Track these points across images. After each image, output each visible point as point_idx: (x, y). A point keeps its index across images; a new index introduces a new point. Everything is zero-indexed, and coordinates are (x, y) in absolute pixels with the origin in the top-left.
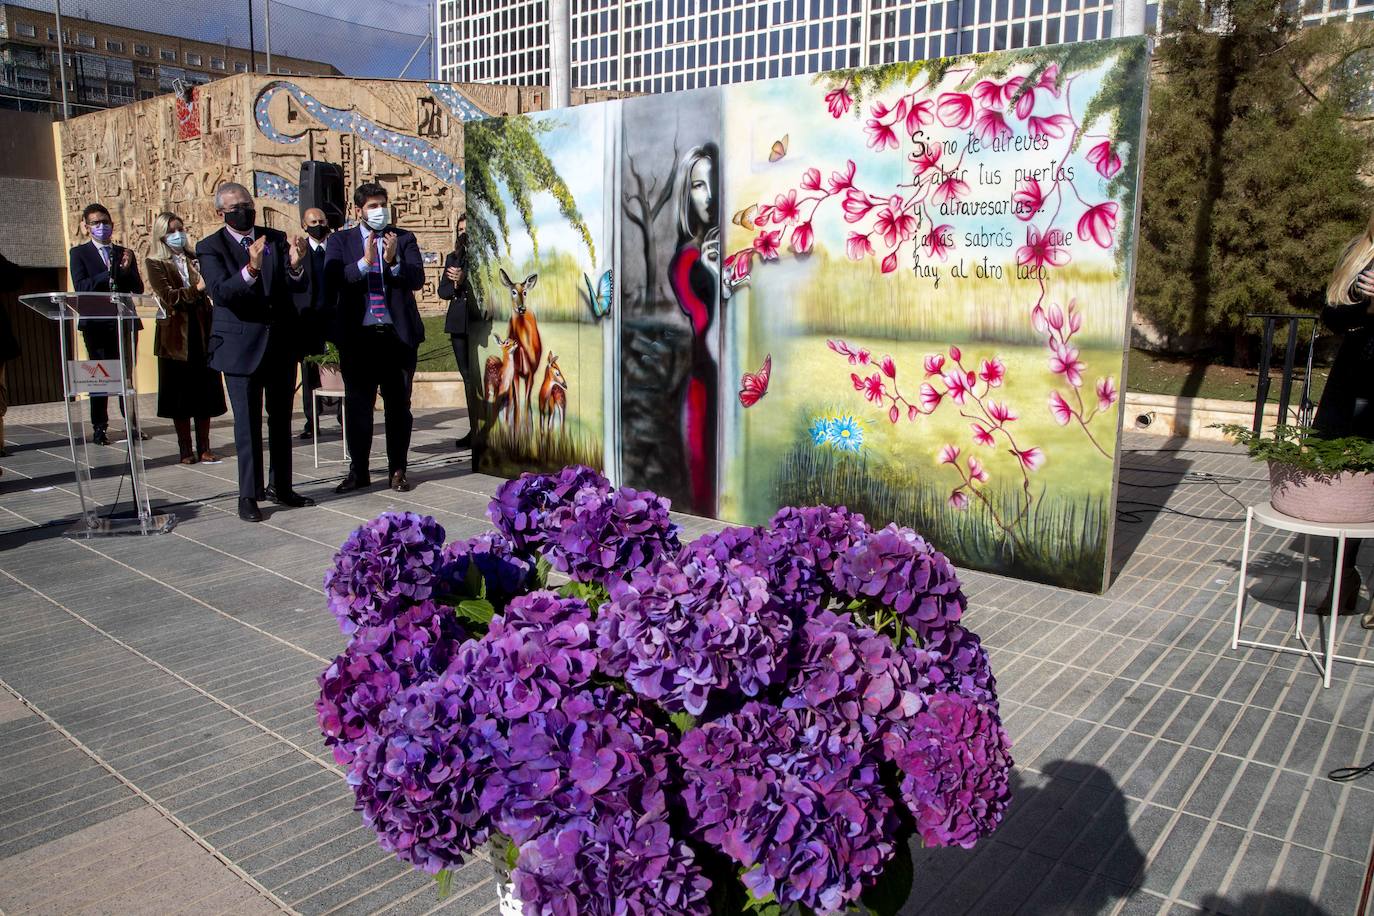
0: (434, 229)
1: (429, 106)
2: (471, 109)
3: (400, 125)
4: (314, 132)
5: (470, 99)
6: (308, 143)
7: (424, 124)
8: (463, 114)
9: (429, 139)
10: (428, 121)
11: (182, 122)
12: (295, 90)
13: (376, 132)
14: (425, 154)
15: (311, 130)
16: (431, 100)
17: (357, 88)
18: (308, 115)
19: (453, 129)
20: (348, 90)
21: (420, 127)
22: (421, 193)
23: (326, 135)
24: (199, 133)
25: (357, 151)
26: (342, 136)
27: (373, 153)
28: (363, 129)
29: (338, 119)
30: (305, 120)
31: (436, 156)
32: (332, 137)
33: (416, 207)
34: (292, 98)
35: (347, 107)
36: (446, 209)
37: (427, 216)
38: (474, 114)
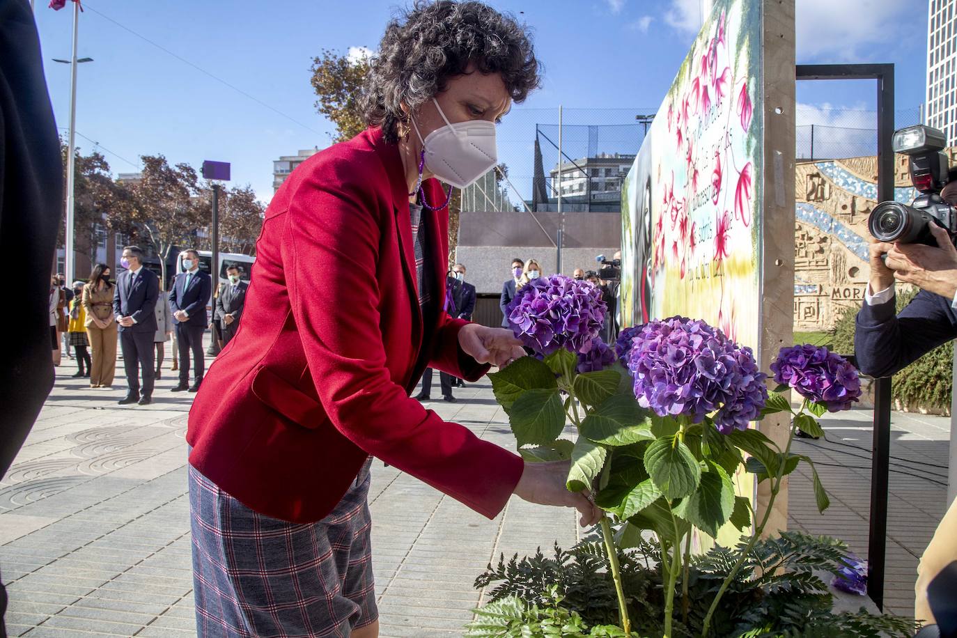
0: (816, 268)
1: (816, 180)
2: (849, 177)
5: (847, 170)
7: (811, 193)
8: (842, 182)
9: (814, 203)
10: (814, 190)
14: (811, 214)
16: (818, 175)
19: (833, 194)
21: (809, 195)
22: (807, 242)
31: (820, 214)
33: (803, 252)
36: (826, 253)
37: (810, 258)
38: (850, 180)
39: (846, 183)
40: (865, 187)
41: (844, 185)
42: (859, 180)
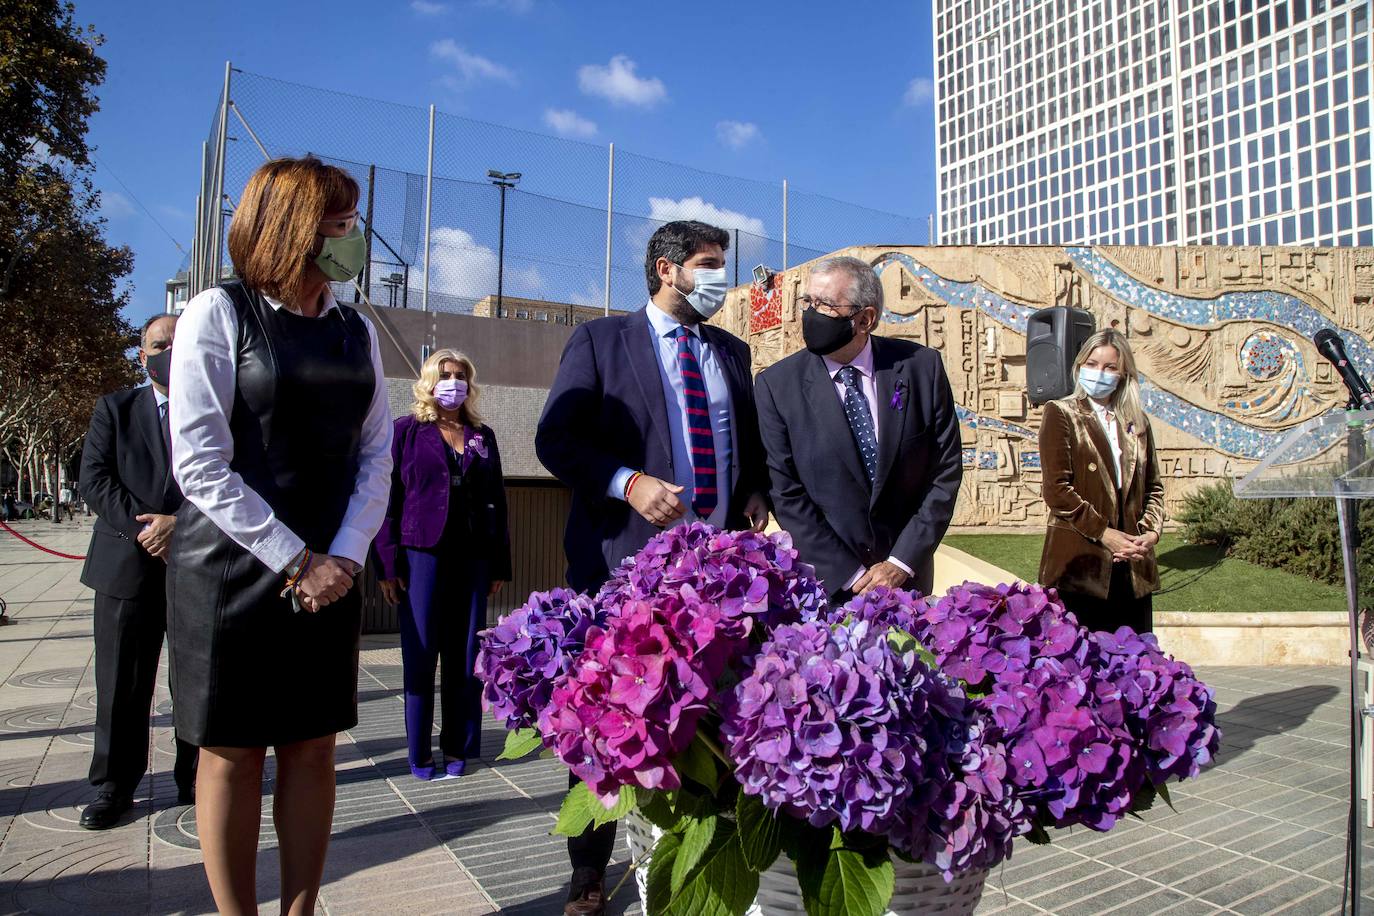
1: (1067, 273)
2: (1117, 276)
3: (1032, 297)
4: (929, 309)
5: (1116, 262)
6: (923, 322)
7: (1061, 296)
8: (1108, 282)
10: (1066, 291)
11: (756, 313)
12: (908, 262)
13: (1004, 307)
15: (927, 306)
16: (1068, 267)
17: (981, 256)
18: (924, 289)
19: (1095, 300)
20: (971, 260)
21: (1058, 299)
23: (944, 312)
24: (779, 321)
25: (980, 329)
26: (963, 312)
27: (999, 330)
28: (988, 303)
29: (958, 293)
30: (919, 296)
32: (951, 315)
34: (906, 270)
35: (969, 279)
38: (1121, 281)
39: (1114, 285)
40: (1144, 294)
41: (1111, 287)
42: (1135, 281)
